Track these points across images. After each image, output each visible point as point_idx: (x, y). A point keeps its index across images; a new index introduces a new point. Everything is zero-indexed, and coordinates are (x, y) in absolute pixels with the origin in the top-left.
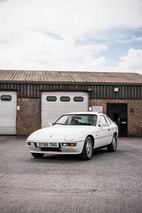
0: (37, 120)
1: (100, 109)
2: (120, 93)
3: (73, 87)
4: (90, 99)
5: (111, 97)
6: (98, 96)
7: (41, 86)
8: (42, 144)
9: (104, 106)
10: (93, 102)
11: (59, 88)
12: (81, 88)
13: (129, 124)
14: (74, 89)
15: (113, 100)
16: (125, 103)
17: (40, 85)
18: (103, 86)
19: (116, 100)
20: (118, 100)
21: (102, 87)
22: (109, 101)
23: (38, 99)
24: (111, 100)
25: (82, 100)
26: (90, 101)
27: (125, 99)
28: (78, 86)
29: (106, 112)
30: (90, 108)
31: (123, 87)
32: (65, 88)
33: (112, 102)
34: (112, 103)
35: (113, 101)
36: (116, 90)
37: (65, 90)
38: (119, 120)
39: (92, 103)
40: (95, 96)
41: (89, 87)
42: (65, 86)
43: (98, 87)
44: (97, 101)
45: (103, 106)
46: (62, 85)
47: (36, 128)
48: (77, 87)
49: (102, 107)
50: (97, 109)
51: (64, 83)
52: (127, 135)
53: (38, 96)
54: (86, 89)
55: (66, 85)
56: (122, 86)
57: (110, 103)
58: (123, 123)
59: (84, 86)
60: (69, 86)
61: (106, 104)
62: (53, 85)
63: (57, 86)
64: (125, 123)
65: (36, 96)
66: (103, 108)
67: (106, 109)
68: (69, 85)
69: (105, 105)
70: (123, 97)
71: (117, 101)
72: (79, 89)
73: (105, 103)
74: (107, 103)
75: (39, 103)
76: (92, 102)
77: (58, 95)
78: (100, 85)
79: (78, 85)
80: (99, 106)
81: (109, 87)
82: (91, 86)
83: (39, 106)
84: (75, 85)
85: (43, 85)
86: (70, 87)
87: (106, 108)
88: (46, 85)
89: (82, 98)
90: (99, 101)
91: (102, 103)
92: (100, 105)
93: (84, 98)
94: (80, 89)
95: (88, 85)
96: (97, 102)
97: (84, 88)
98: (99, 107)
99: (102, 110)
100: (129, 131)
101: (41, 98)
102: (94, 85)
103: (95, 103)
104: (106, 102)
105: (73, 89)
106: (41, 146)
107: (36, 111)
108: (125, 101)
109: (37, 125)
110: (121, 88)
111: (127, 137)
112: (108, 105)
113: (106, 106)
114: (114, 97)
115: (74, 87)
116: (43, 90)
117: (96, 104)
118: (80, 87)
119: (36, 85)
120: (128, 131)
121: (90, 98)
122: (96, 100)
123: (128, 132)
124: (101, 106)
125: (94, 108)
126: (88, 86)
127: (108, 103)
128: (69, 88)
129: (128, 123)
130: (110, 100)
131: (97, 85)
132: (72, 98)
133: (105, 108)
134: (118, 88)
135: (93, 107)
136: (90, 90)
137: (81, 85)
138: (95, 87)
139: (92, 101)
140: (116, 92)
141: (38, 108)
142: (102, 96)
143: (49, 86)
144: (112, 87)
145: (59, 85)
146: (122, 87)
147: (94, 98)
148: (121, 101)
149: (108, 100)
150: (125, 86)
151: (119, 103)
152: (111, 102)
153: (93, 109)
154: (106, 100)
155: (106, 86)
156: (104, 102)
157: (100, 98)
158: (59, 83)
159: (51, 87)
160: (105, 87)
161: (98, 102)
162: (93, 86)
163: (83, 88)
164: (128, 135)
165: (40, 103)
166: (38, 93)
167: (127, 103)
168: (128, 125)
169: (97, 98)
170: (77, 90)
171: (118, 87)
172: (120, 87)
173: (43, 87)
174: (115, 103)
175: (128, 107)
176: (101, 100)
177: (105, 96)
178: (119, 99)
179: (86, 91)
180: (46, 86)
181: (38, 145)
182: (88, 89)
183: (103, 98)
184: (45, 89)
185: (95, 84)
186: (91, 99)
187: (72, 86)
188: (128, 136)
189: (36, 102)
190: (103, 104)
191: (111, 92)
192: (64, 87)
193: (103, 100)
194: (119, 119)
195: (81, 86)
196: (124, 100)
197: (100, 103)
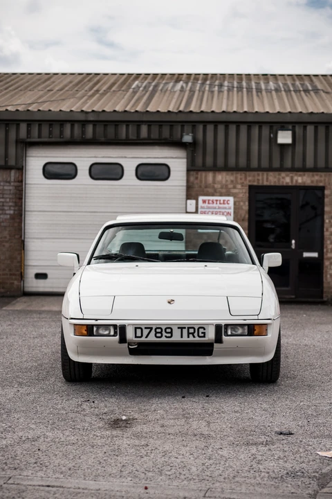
0: (7, 245)
1: (226, 206)
2: (299, 148)
3: (132, 129)
4: (192, 173)
5: (265, 164)
6: (220, 161)
7: (23, 127)
8: (146, 332)
9: (241, 195)
10: (201, 181)
11: (83, 133)
12: (160, 133)
13: (329, 259)
14: (135, 138)
15: (271, 173)
16: (314, 184)
17: (18, 125)
18: (238, 124)
19: (283, 174)
20: (291, 174)
21: (233, 128)
22: (256, 178)
23: (13, 172)
24: (265, 173)
25: (167, 174)
26: (192, 179)
27: (315, 169)
28: (149, 126)
29: (247, 216)
30: (189, 201)
31: (310, 129)
32: (105, 136)
33: (267, 179)
34: (268, 184)
35: (271, 179)
36: (284, 138)
37: (103, 139)
38: (293, 247)
39: (196, 186)
40: (209, 160)
41: (188, 128)
42: (105, 126)
43: (221, 128)
44: (214, 178)
45: (234, 195)
46: (95, 123)
47: (4, 270)
48: (144, 129)
49: (231, 199)
50: (215, 205)
51: (102, 118)
52: (322, 298)
53: (12, 162)
54: (177, 135)
55: (106, 123)
56: (304, 124)
57: (260, 184)
58: (306, 255)
59: (171, 126)
60: (116, 126)
61: (247, 188)
62: (62, 123)
63: (77, 127)
64: (315, 255)
65: (6, 162)
66: (235, 204)
67: (246, 207)
68: (117, 123)
69: (243, 193)
70: (310, 163)
71: (286, 179)
72: (152, 136)
73: (242, 184)
74: (250, 184)
75: (16, 187)
76: (196, 182)
77: (83, 158)
78: (227, 124)
79: (150, 124)
80: (221, 195)
81: (260, 128)
82: (194, 127)
83: (15, 194)
84: (138, 124)
85: (29, 126)
86: (123, 129)
87: (247, 203)
88: (40, 122)
89: (164, 167)
90: (222, 177)
91: (231, 186)
92: (224, 191)
93: (172, 169)
94: (155, 135)
95: (183, 123)
96: (214, 182)
97: (171, 135)
98: (222, 198)
99: (232, 211)
100: (329, 283)
101: (21, 169)
102: (205, 123)
103: (206, 187)
104: (247, 183)
105: (132, 136)
106: (143, 339)
107: (6, 214)
108: (316, 178)
109: (9, 262)
110: (302, 134)
111: (320, 306)
112: (254, 191)
113: (247, 195)
114: (276, 164)
115: (135, 128)
116: (29, 140)
117: (210, 190)
118: (155, 129)
119: (7, 125)
120: (325, 285)
121: (192, 168)
122: (210, 176)
123: (325, 290)
124: (229, 195)
125: (204, 202)
126: (183, 126)
127: (255, 184)
128: (116, 134)
129: (325, 257)
130: (260, 173)
131: (216, 124)
132: (130, 166)
133: (242, 204)
134: (289, 133)
135: (201, 198)
136: (188, 138)
137: (161, 124)
138: (210, 128)
139: (197, 178)
140: (283, 146)
141: (11, 204)
142: (232, 161)
143: (51, 126)
144: (271, 127)
145: (84, 123)
146: (305, 128)
147: (205, 168)
148: (301, 179)
149: (256, 173)
150: (316, 124)
151: (294, 184)
152: (265, 183)
153: (202, 207)
154: (248, 173)
155: (250, 124)
156: (239, 181)
157: (226, 168)
158: (82, 117)
159: (56, 130)
160: (244, 129)
161: (220, 182)
162: (201, 127)
163: (166, 133)
164: (325, 299)
165: (16, 184)
166: (12, 151)
167: (321, 184)
168: (327, 263)
169: (215, 169)
170: (144, 139)
171: (290, 127)
172: (299, 130)
173: (29, 132)
174: (281, 184)
175: (326, 200)
176: (230, 173)
177: (243, 161)
178: (293, 169)
179: (178, 144)
180: (40, 125)
181: (130, 335)
182: (182, 136)
183: (237, 169)
184: (35, 137)
185: (211, 118)
186: (194, 170)
187: (127, 126)
188: (323, 303)
189: (4, 181)
190: (235, 188)
191: (265, 147)
192: (100, 129)
193: (235, 172)
194: (293, 242)
195: (161, 126)
196: (311, 173)
197: (226, 186)
